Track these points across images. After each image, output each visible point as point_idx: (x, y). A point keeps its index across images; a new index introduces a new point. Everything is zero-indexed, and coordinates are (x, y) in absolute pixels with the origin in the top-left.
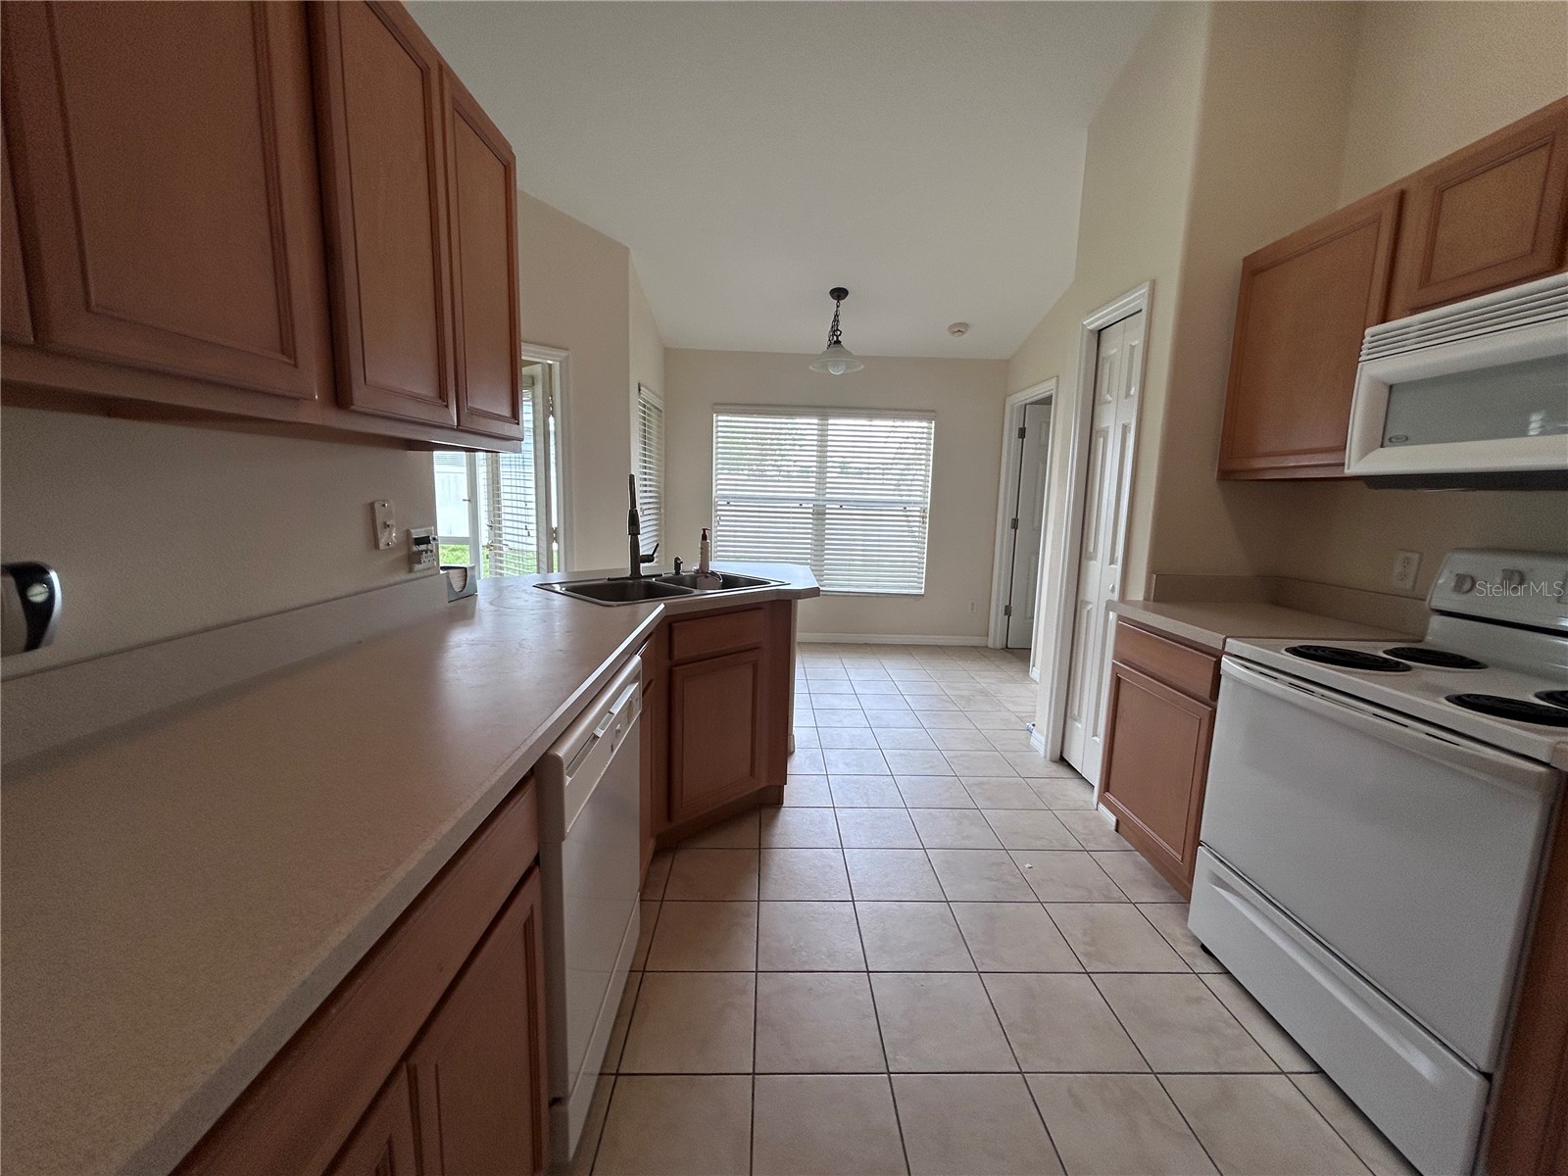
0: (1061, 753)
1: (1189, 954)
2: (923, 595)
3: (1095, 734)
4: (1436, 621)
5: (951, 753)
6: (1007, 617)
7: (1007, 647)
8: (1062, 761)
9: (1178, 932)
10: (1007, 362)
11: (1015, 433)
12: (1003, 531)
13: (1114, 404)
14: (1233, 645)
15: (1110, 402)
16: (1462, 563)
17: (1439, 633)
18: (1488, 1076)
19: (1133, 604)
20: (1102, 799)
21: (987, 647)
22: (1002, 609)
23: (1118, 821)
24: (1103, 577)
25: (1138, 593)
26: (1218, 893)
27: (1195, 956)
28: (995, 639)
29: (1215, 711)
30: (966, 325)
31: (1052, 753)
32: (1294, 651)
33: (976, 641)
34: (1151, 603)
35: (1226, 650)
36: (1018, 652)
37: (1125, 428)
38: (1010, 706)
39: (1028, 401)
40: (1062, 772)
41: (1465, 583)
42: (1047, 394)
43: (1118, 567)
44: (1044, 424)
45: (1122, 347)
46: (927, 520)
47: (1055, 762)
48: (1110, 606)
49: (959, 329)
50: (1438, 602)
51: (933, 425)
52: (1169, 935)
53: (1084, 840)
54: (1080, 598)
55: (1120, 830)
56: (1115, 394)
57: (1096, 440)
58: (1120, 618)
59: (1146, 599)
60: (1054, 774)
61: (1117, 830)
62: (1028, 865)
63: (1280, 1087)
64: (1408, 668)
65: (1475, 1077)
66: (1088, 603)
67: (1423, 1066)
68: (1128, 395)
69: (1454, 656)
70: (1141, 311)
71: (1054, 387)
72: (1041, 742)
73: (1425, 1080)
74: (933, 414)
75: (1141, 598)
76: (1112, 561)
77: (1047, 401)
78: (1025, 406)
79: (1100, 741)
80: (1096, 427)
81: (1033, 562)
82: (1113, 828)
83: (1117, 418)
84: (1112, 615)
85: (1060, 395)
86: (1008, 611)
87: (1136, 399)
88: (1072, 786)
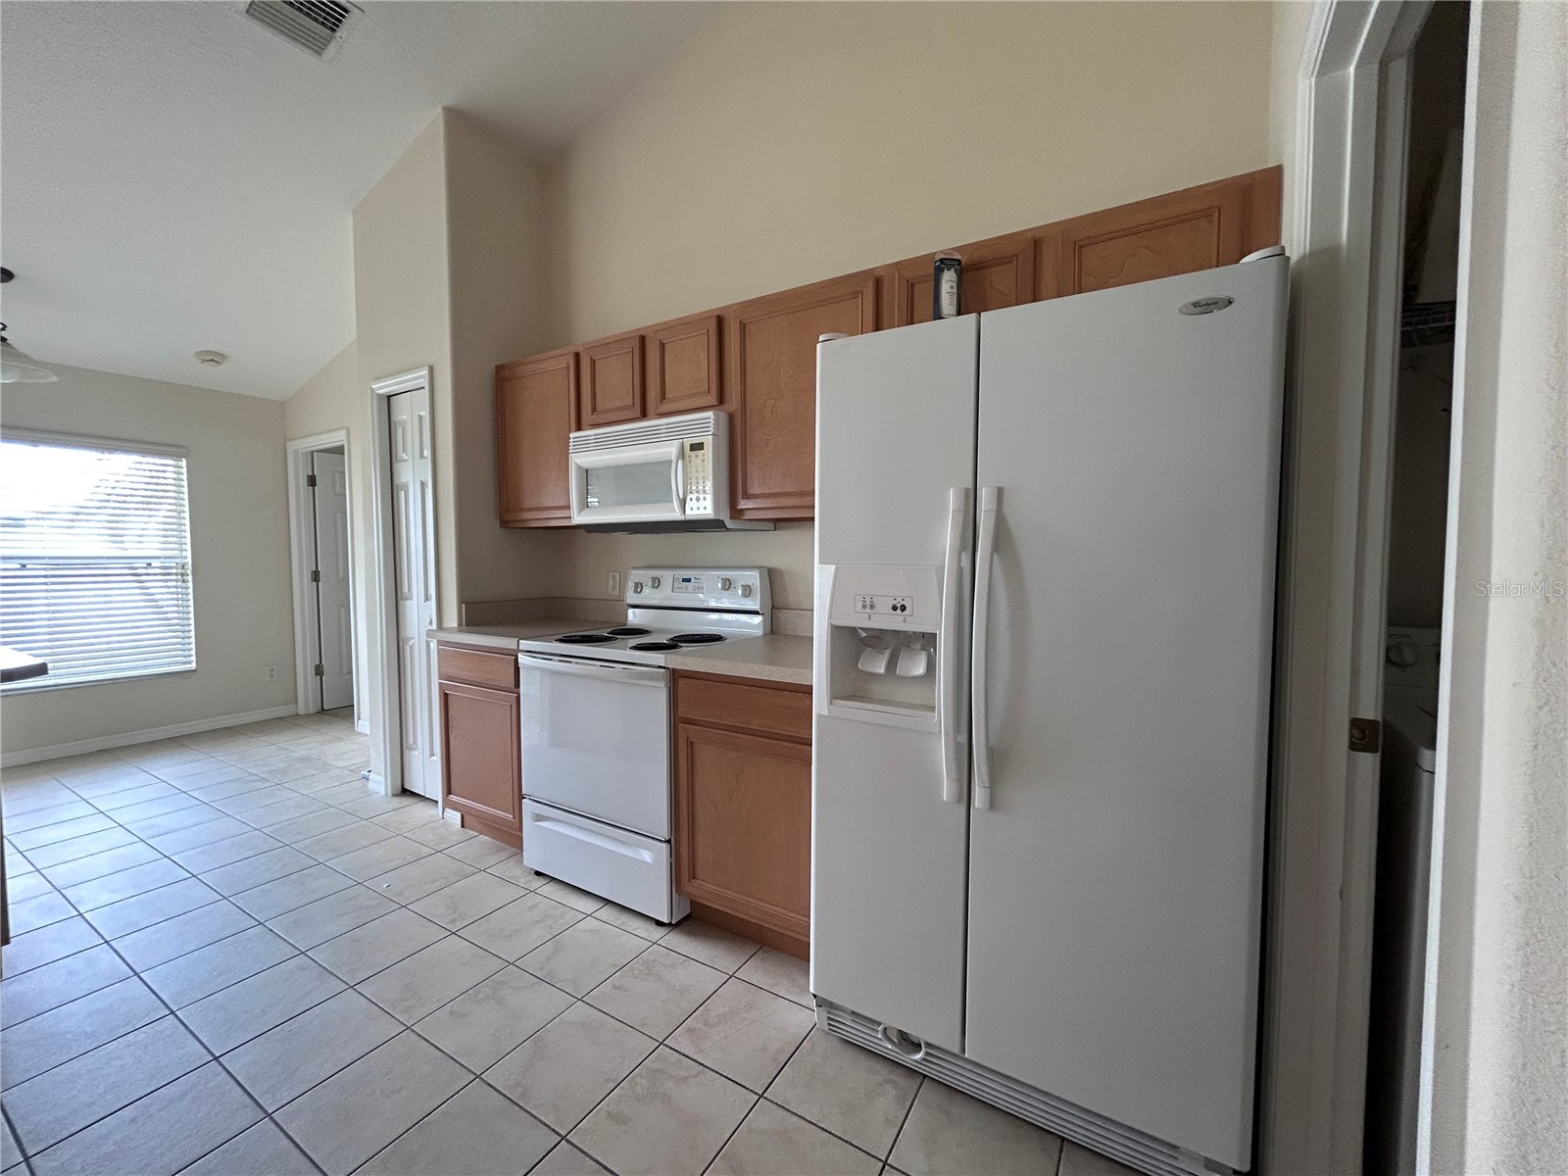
0: (402, 785)
1: (527, 882)
2: (195, 671)
3: (432, 755)
4: (631, 611)
5: (271, 829)
6: (318, 677)
7: (323, 709)
8: (405, 792)
9: (518, 872)
10: (282, 405)
11: (303, 481)
12: (302, 588)
13: (411, 462)
14: (525, 644)
15: (406, 460)
16: (636, 576)
17: (634, 617)
18: (669, 841)
19: (450, 630)
20: (447, 804)
21: (297, 715)
22: (311, 671)
23: (462, 816)
24: (420, 613)
25: (452, 619)
26: (541, 826)
27: (530, 881)
28: (306, 702)
29: (518, 699)
30: (223, 356)
31: (393, 786)
32: (561, 641)
33: (282, 711)
34: (464, 627)
35: (520, 648)
36: (337, 711)
37: (423, 485)
38: (340, 764)
39: (314, 449)
40: (407, 801)
41: (639, 587)
42: (340, 443)
43: (433, 603)
44: (337, 475)
45: (411, 412)
46: (190, 578)
47: (395, 795)
48: (430, 633)
49: (214, 358)
50: (630, 601)
51: (184, 463)
52: (512, 878)
53: (435, 845)
54: (402, 635)
55: (465, 825)
56: (410, 451)
57: (398, 494)
58: (440, 643)
59: (460, 624)
60: (399, 806)
61: (463, 826)
62: (385, 886)
63: (589, 923)
64: (617, 639)
65: (664, 845)
66: (409, 639)
67: (647, 856)
68: (422, 456)
69: (638, 630)
70: (423, 388)
71: (345, 438)
72: (380, 783)
73: (648, 863)
74: (184, 451)
75: (456, 625)
76: (427, 599)
77: (339, 451)
78: (312, 453)
79: (437, 759)
80: (396, 482)
81: (343, 616)
82: (460, 826)
83: (414, 473)
84: (433, 645)
85: (353, 445)
86: (319, 671)
87: (430, 457)
88: (417, 811)
